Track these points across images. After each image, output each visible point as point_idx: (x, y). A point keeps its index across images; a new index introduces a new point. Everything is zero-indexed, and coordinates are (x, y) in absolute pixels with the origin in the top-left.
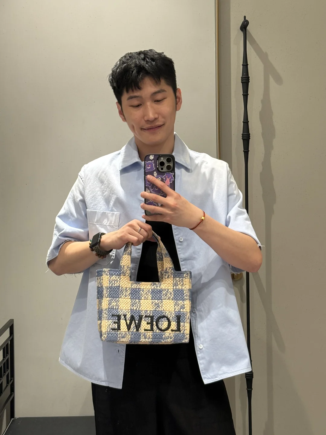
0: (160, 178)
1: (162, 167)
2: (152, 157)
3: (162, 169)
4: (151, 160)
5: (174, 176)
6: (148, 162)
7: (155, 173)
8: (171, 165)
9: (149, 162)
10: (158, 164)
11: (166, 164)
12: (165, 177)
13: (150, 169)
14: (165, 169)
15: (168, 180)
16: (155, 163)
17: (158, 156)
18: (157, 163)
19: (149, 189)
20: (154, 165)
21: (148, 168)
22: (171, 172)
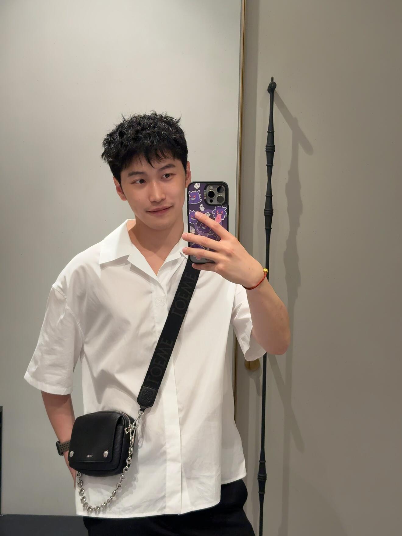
0: (208, 214)
1: (211, 198)
2: (197, 186)
3: (211, 201)
4: (197, 190)
5: (228, 211)
7: (202, 207)
8: (223, 195)
10: (205, 195)
11: (217, 195)
12: (215, 212)
13: (194, 201)
14: (215, 202)
17: (206, 184)
18: (205, 193)
19: (194, 227)
22: (223, 205)
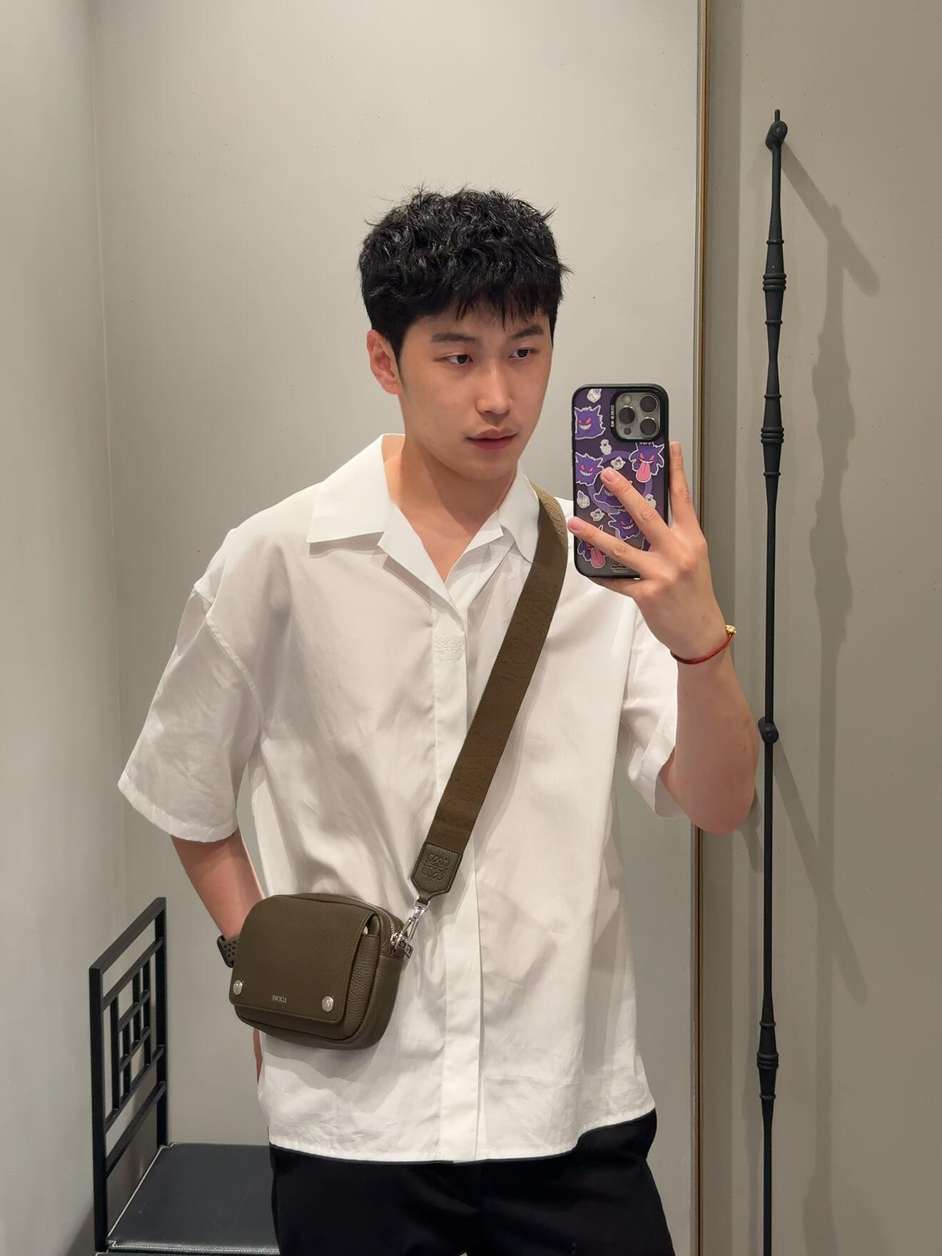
1: (628, 425)
2: (594, 396)
3: (628, 431)
4: (594, 405)
5: (666, 453)
6: (584, 409)
7: (605, 445)
8: (656, 417)
9: (587, 409)
10: (612, 418)
12: (635, 457)
13: (588, 431)
14: (636, 433)
15: (645, 464)
16: (605, 412)
17: (614, 392)
18: (612, 412)
19: (587, 494)
20: (601, 419)
21: (585, 428)
22: (655, 440)
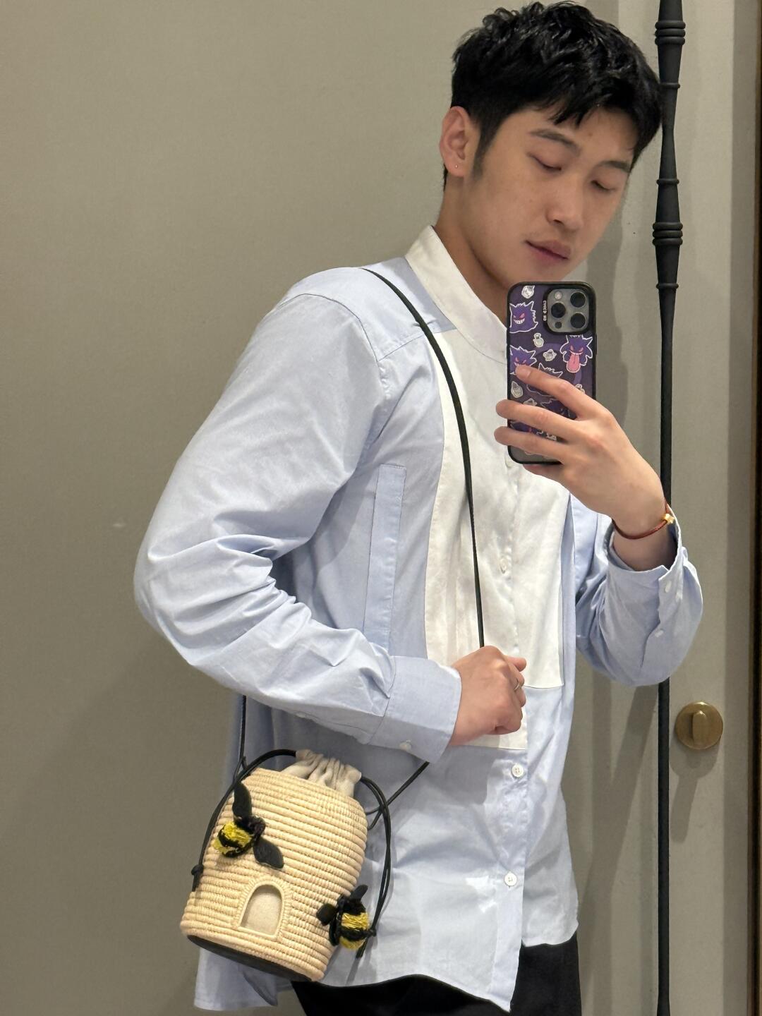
0: (551, 353)
1: (559, 320)
2: (528, 292)
3: (559, 325)
4: (527, 301)
5: (593, 346)
6: (518, 305)
7: (538, 338)
8: (584, 311)
9: (521, 305)
10: (545, 312)
11: (570, 312)
12: (565, 349)
15: (575, 356)
16: (539, 308)
17: (546, 288)
18: (545, 307)
20: (534, 313)
21: (519, 322)
22: (583, 333)
